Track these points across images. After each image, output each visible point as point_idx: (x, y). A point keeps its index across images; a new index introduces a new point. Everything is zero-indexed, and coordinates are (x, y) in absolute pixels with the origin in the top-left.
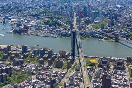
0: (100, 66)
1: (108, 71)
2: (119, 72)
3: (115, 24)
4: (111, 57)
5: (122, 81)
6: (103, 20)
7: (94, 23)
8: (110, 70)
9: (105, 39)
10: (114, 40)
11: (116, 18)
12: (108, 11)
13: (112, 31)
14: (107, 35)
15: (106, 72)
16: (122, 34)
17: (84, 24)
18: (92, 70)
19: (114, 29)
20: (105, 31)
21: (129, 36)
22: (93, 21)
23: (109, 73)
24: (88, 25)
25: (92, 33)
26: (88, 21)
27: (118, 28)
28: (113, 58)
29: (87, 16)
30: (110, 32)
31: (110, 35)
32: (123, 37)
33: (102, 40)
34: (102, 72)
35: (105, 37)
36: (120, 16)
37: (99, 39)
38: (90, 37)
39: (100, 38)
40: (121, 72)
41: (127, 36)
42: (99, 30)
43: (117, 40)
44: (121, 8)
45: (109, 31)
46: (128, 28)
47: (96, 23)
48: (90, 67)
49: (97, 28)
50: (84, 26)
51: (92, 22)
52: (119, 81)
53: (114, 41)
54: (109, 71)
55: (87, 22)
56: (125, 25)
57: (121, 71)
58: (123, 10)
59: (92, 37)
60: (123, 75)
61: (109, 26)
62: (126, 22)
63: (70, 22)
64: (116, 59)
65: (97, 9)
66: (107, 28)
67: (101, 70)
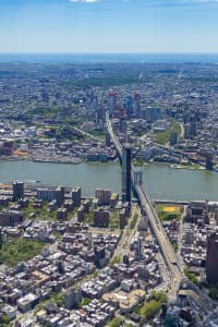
0: (187, 220)
1: (208, 229)
3: (199, 133)
4: (207, 201)
6: (171, 125)
7: (152, 131)
8: (210, 227)
9: (184, 164)
10: (203, 165)
11: (199, 120)
12: (174, 106)
13: (196, 147)
14: (186, 156)
15: (204, 230)
18: (174, 228)
20: (181, 148)
22: (149, 128)
24: (140, 136)
25: (154, 153)
26: (141, 127)
27: (206, 141)
28: (211, 203)
29: (134, 117)
30: (191, 149)
33: (179, 166)
34: (196, 232)
36: (205, 115)
37: (172, 166)
38: (151, 161)
39: (173, 162)
42: (167, 146)
44: (201, 99)
47: (156, 131)
48: (168, 223)
49: (161, 142)
50: (133, 137)
51: (147, 129)
53: (204, 168)
55: (138, 131)
58: (206, 103)
59: (155, 160)
61: (186, 138)
63: (100, 130)
65: (152, 102)
66: (183, 142)
67: (192, 227)
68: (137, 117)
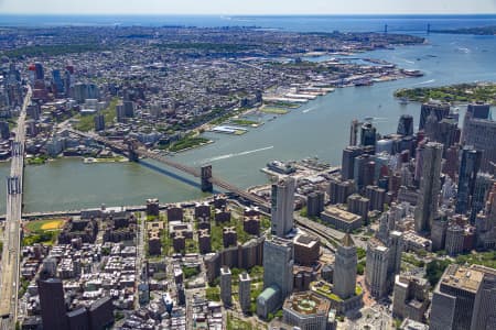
0: (64, 239)
1: (85, 250)
2: (116, 247)
3: (137, 114)
4: (103, 208)
5: (119, 274)
6: (107, 106)
7: (79, 115)
8: (91, 246)
9: (103, 156)
10: (126, 156)
11: (143, 98)
12: (127, 79)
13: (127, 133)
14: (109, 146)
15: (78, 253)
16: (149, 139)
17: (47, 121)
18: (37, 256)
19: (131, 128)
20: (108, 134)
21: (168, 142)
22: (77, 109)
23: (86, 256)
24: (60, 121)
25: (67, 144)
26: (63, 111)
27: (142, 124)
28: (108, 210)
29: (61, 97)
31: (119, 144)
32: (151, 145)
33: (95, 160)
34: (66, 257)
35: (104, 152)
36: (155, 91)
37: (86, 160)
38: (61, 155)
39: (88, 155)
40: (122, 248)
41: (164, 143)
42: (91, 134)
43: (134, 158)
44: (163, 69)
45: (119, 135)
46: (168, 122)
47: (84, 114)
48: (32, 249)
49: (85, 128)
50: (45, 125)
51: (73, 112)
52: (107, 276)
53: (127, 160)
54: (89, 249)
55: (58, 115)
56: (162, 115)
57: (122, 243)
58: (166, 75)
59: (66, 154)
60: (124, 256)
61: (119, 121)
62: (166, 107)
64: (118, 209)
66: (112, 127)
67: (64, 250)
68: (66, 96)
